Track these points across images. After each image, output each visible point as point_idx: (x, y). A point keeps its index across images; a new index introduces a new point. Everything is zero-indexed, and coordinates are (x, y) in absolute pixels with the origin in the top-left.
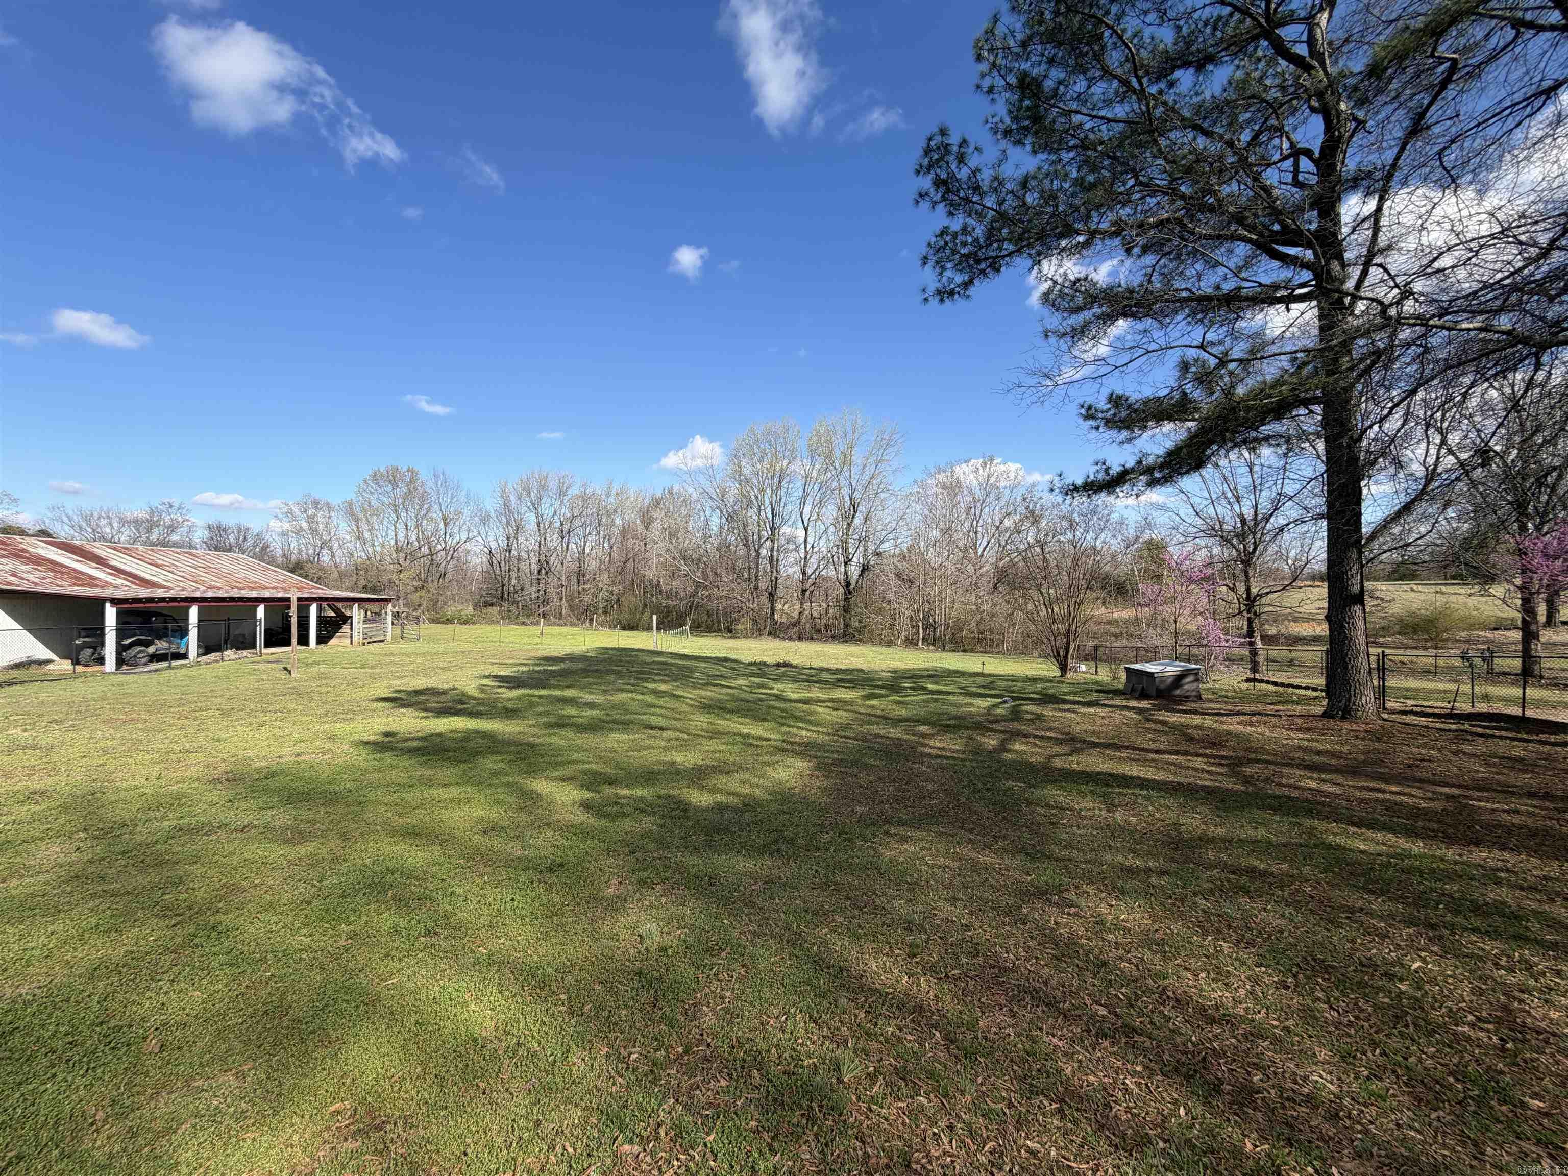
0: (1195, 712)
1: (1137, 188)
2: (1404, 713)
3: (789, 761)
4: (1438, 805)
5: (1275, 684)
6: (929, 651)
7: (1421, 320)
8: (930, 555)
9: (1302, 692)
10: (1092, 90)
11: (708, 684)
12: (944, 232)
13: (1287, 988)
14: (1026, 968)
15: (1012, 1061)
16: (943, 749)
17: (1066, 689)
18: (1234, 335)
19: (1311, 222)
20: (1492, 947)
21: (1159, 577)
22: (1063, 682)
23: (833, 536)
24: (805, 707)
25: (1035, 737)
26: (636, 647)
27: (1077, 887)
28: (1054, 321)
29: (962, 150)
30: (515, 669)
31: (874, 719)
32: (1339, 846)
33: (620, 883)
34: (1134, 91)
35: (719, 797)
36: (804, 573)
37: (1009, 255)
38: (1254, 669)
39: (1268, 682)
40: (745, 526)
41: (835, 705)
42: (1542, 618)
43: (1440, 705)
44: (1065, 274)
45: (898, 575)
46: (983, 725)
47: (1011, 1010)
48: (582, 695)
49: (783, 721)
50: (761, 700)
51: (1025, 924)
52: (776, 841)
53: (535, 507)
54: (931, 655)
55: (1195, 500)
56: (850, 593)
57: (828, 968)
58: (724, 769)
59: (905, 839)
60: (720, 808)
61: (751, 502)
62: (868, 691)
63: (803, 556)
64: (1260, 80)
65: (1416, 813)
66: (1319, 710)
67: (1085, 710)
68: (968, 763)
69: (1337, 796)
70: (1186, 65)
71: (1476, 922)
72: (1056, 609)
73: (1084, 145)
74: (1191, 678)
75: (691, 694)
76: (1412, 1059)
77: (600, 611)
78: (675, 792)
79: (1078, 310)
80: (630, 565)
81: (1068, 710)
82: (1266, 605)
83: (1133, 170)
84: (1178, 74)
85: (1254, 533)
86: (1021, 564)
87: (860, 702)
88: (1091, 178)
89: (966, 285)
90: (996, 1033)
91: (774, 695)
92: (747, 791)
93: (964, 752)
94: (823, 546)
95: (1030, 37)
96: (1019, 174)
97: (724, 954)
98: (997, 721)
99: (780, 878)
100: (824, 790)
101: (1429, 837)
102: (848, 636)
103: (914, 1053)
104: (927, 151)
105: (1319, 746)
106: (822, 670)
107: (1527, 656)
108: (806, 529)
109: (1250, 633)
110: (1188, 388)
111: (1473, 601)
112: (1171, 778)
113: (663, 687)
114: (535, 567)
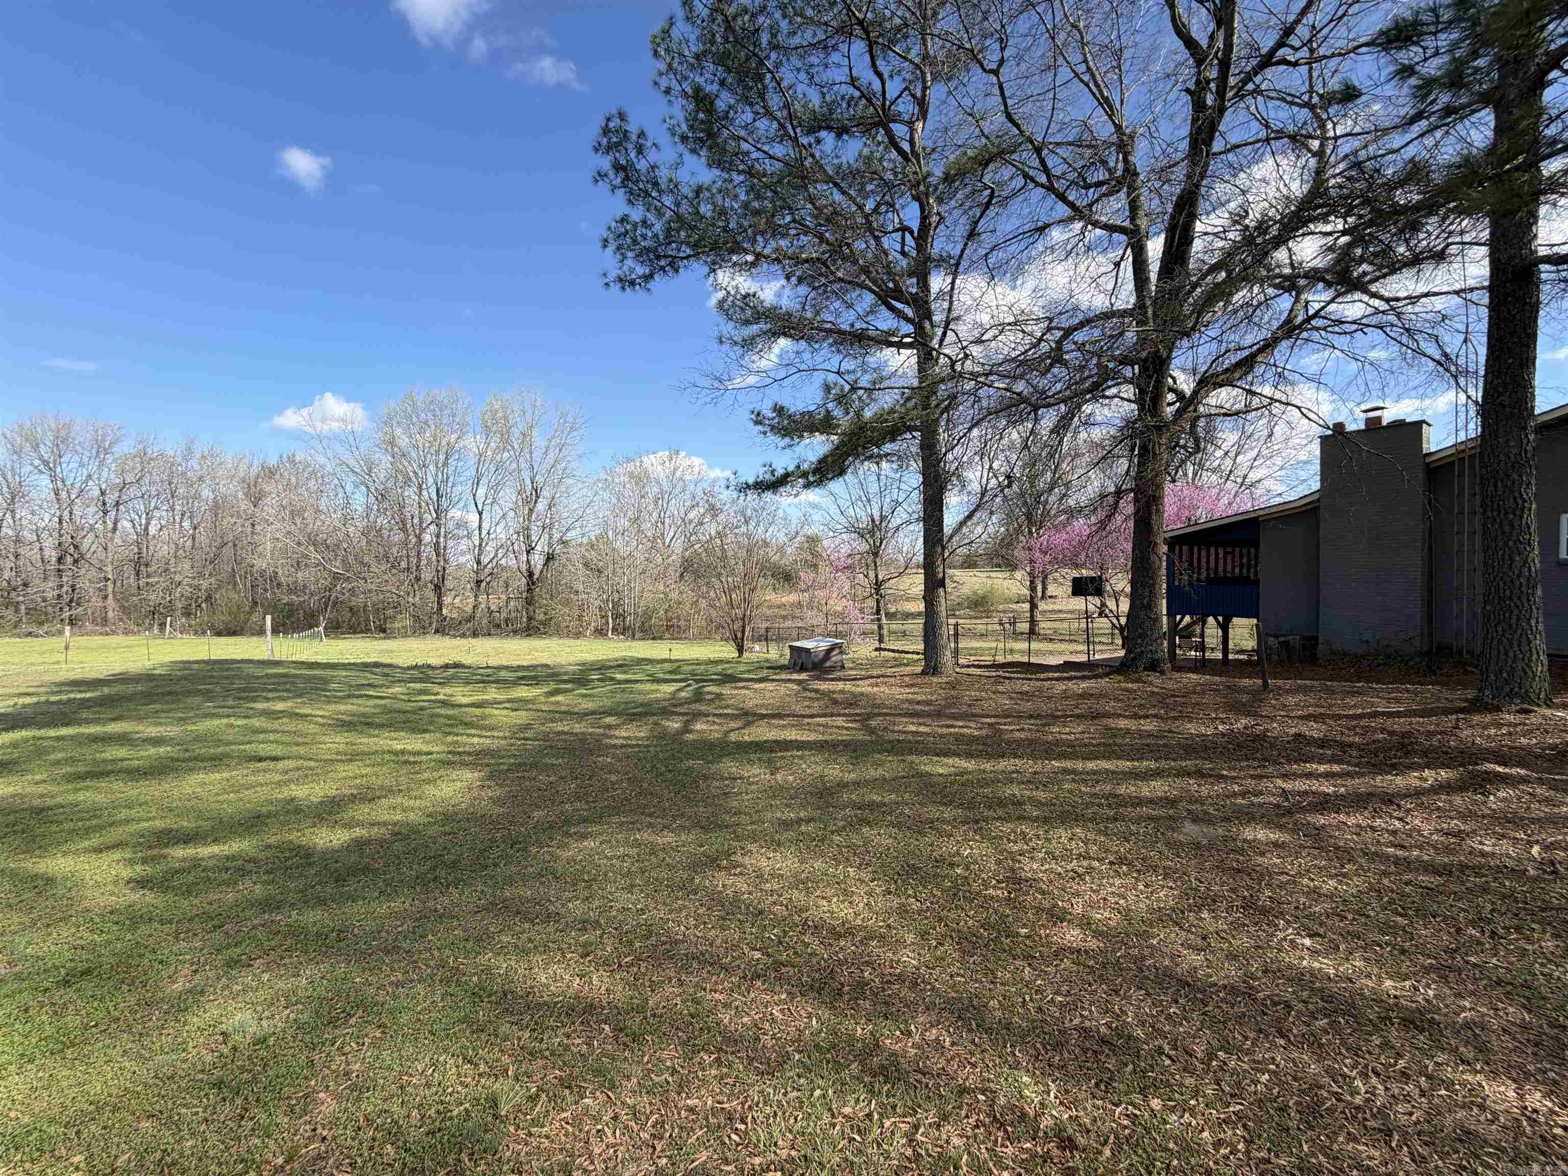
0: (839, 679)
1: (792, 225)
2: (968, 666)
3: (455, 774)
4: (984, 732)
5: (893, 651)
6: (619, 641)
7: (974, 376)
8: (618, 544)
9: (910, 656)
10: (757, 124)
11: (349, 696)
12: (624, 220)
13: (890, 893)
14: (695, 935)
15: (677, 1029)
16: (629, 738)
17: (742, 668)
18: (864, 369)
19: (911, 285)
20: (1007, 827)
21: (815, 566)
22: (740, 662)
23: (513, 523)
24: (478, 711)
25: (715, 715)
26: (239, 657)
27: (743, 848)
28: (728, 328)
29: (641, 141)
30: (11, 702)
31: (557, 716)
32: (927, 772)
33: (196, 971)
34: (790, 136)
35: (358, 832)
36: (479, 562)
37: (687, 257)
38: (881, 640)
39: (889, 650)
40: (402, 507)
41: (515, 705)
42: (1040, 594)
43: (988, 659)
44: (737, 287)
45: (586, 565)
46: (667, 709)
47: (679, 980)
48: (141, 728)
49: (448, 730)
50: (422, 709)
51: (696, 894)
52: (434, 868)
53: (49, 467)
54: (621, 644)
55: (841, 502)
56: (533, 583)
57: (490, 996)
58: (367, 796)
59: (585, 836)
60: (359, 845)
61: (410, 480)
62: (553, 686)
63: (477, 543)
64: (880, 160)
65: (973, 739)
66: (919, 669)
67: (757, 686)
68: (652, 749)
69: (928, 734)
70: (829, 128)
71: (1000, 812)
72: (734, 596)
73: (750, 172)
74: (836, 652)
75: (323, 711)
76: (962, 923)
77: (179, 613)
78: (294, 836)
79: (747, 322)
80: (227, 551)
81: (743, 688)
82: (889, 588)
83: (790, 209)
84: (823, 134)
85: (880, 530)
86: (704, 554)
87: (543, 699)
88: (756, 204)
89: (648, 277)
90: (664, 1007)
91: (439, 701)
92: (398, 817)
93: (648, 738)
94: (501, 533)
95: (704, 53)
96: (694, 182)
97: (352, 1021)
98: (681, 705)
99: (436, 910)
100: (495, 801)
101: (978, 756)
102: (531, 629)
103: (581, 1055)
104: (606, 131)
105: (919, 698)
106: (499, 668)
107: (1033, 622)
108: (480, 514)
109: (878, 612)
110: (830, 406)
111: (1006, 583)
112: (820, 737)
113: (280, 706)
114: (51, 554)
